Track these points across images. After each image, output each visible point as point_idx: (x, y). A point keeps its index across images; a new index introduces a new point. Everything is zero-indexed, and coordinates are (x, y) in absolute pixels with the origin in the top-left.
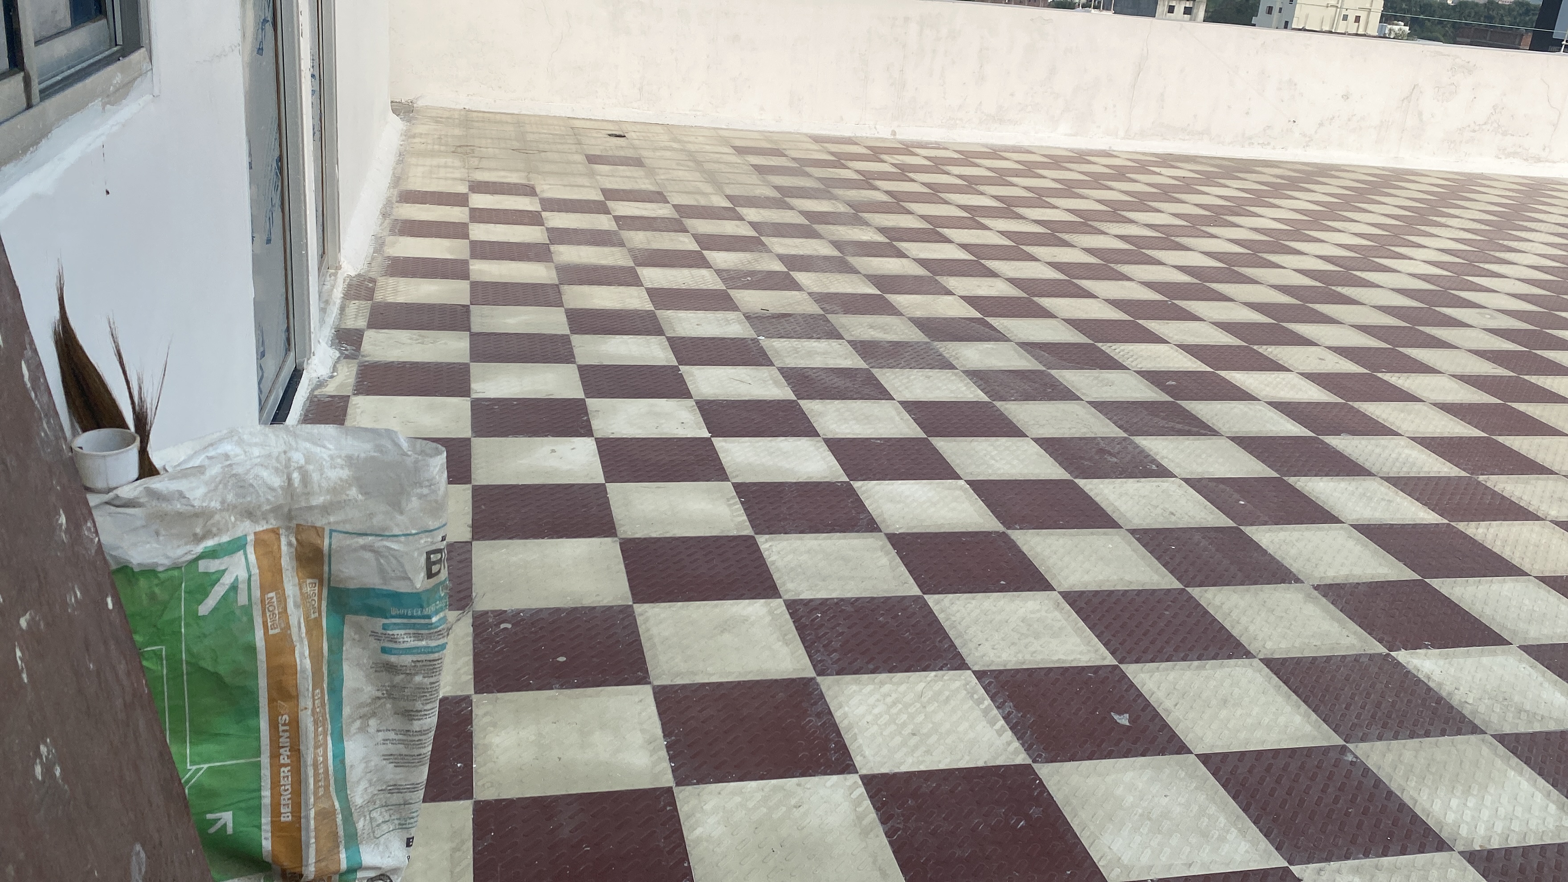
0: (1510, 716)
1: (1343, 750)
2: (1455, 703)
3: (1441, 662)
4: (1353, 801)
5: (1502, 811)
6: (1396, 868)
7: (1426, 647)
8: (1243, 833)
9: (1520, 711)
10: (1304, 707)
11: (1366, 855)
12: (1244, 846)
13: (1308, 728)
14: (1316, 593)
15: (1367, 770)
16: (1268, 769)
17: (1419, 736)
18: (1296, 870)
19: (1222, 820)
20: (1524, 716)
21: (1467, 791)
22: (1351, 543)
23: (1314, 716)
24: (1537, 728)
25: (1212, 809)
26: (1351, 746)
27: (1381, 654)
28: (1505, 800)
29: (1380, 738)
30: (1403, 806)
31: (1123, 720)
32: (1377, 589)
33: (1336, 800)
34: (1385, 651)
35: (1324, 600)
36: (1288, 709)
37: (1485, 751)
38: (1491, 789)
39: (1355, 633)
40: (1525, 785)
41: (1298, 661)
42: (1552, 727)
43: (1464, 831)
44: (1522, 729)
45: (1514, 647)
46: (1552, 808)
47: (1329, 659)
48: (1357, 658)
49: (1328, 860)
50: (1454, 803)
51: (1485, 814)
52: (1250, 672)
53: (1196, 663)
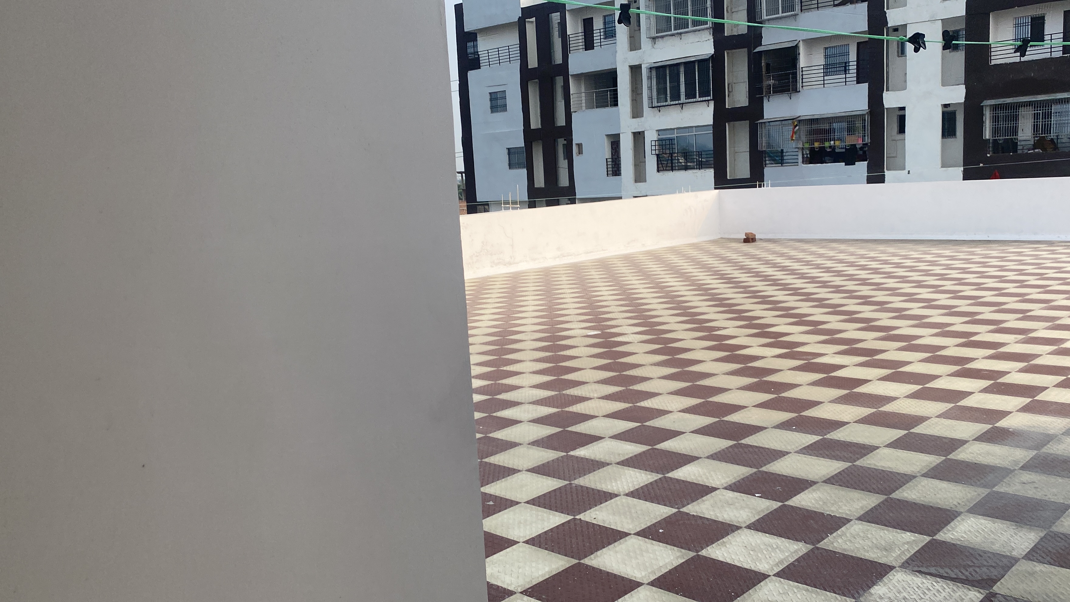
0: (617, 457)
1: (571, 484)
2: (597, 459)
3: (586, 451)
4: (583, 495)
5: (629, 481)
6: (607, 506)
7: (579, 448)
8: (554, 515)
9: (619, 454)
10: (550, 478)
11: (596, 506)
12: (557, 518)
13: (555, 483)
14: (529, 446)
15: (582, 487)
16: (550, 497)
17: (592, 472)
18: (577, 517)
19: (545, 515)
20: (621, 455)
21: (616, 480)
22: (531, 427)
23: (555, 479)
24: (627, 457)
25: (540, 513)
26: (573, 482)
27: (565, 455)
28: (628, 478)
29: (580, 477)
30: (599, 491)
31: (491, 503)
32: (550, 437)
33: (577, 497)
34: (565, 454)
35: (534, 447)
36: (544, 480)
37: (615, 468)
38: (623, 477)
39: (552, 453)
40: (632, 472)
41: (538, 466)
42: (631, 455)
43: (621, 490)
44: (622, 459)
45: (607, 438)
46: (643, 475)
47: (548, 462)
48: (558, 459)
49: (585, 511)
50: (614, 484)
51: (625, 483)
52: (524, 475)
53: (503, 480)
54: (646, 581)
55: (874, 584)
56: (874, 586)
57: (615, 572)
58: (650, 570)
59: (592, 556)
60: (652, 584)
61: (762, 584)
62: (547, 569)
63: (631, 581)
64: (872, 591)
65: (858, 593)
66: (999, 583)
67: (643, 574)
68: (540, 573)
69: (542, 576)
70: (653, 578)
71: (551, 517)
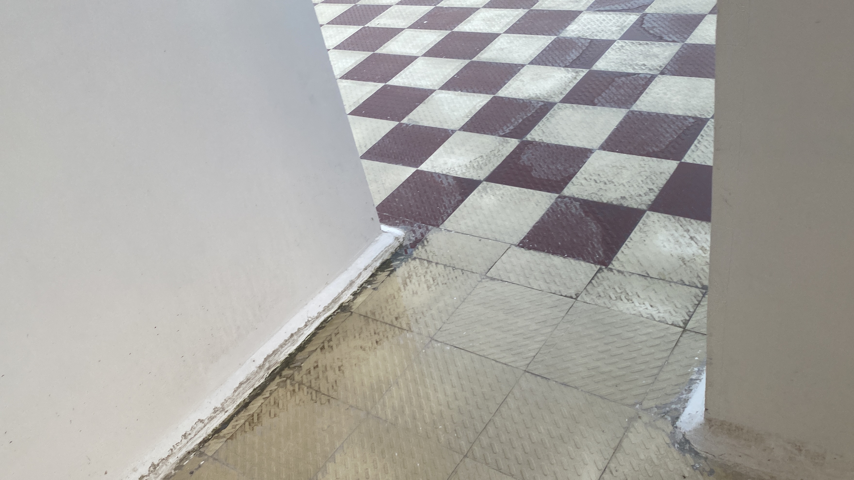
54: (420, 55)
55: (569, 24)
56: (569, 26)
57: (399, 54)
58: (422, 48)
59: (382, 47)
60: (425, 55)
61: (496, 40)
62: (353, 62)
63: (410, 57)
64: (568, 28)
65: (558, 32)
66: (649, 7)
67: (418, 50)
68: (350, 64)
69: (351, 66)
70: (424, 52)
71: (348, 29)
